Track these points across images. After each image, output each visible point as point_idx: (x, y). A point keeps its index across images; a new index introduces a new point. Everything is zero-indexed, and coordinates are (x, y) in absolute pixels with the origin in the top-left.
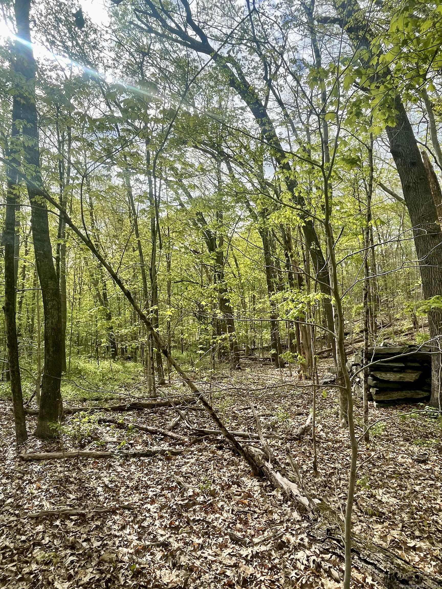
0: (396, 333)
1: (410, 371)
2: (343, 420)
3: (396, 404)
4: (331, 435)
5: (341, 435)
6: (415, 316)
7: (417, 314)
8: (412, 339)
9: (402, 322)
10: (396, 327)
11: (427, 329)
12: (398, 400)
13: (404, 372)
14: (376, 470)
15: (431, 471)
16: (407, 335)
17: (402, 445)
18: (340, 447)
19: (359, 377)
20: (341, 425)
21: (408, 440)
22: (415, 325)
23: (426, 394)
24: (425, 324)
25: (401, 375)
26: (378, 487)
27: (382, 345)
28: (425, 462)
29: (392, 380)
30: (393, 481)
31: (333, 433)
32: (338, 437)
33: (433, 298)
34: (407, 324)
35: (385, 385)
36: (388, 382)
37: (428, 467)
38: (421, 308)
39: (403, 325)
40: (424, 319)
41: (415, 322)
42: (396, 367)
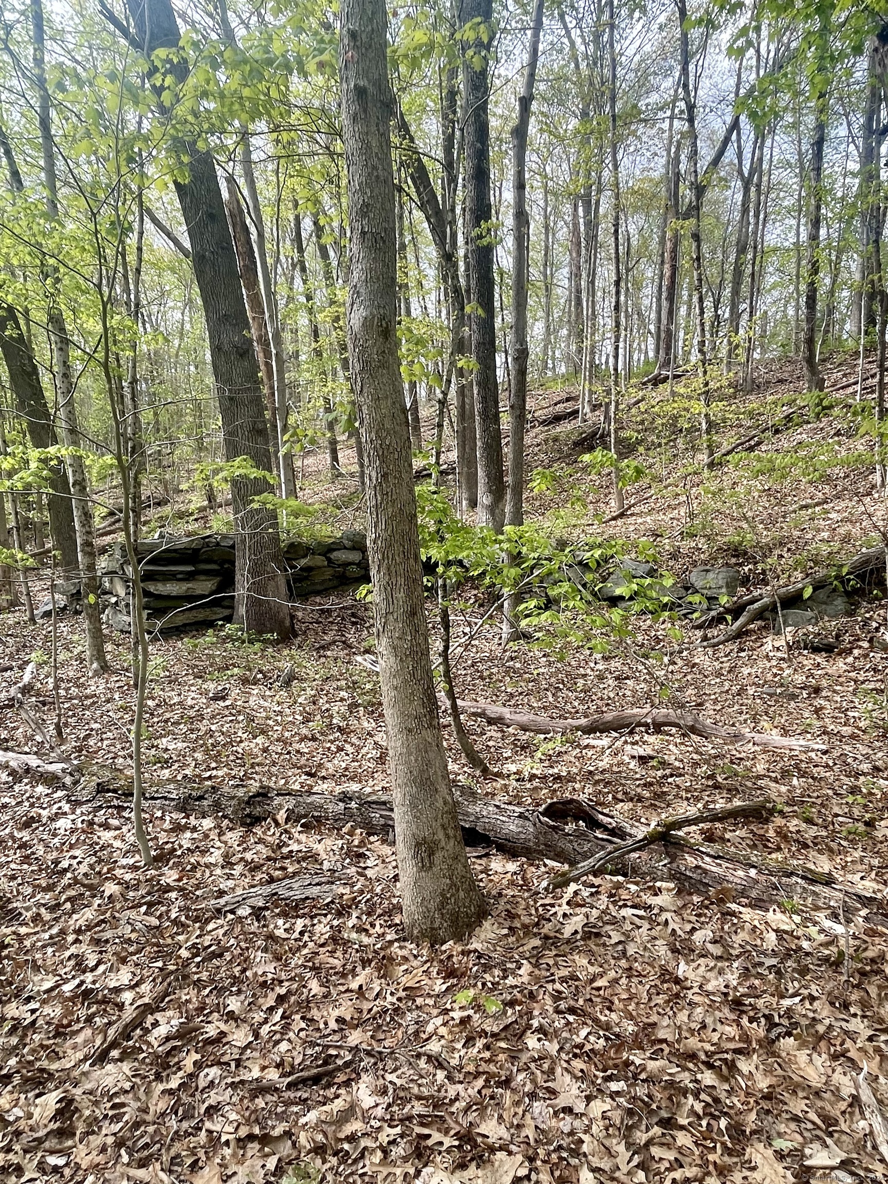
0: (181, 515)
1: (203, 578)
2: (95, 665)
3: (182, 632)
4: (74, 691)
5: (93, 688)
6: (210, 485)
7: (215, 484)
8: (206, 528)
9: (188, 496)
10: (176, 507)
11: (230, 509)
12: (185, 625)
13: (194, 579)
14: (156, 720)
15: (233, 706)
16: (196, 520)
17: (192, 685)
18: (94, 703)
19: (117, 596)
20: (90, 674)
21: (201, 677)
22: (210, 501)
23: (227, 612)
24: (227, 500)
25: (190, 585)
26: (161, 736)
27: (156, 536)
28: (223, 698)
29: (174, 594)
30: (182, 726)
31: (78, 687)
32: (88, 691)
33: (238, 459)
34: (197, 501)
35: (162, 604)
36: (168, 597)
37: (228, 703)
38: (220, 476)
39: (190, 501)
40: (224, 492)
41: (211, 497)
42: (181, 572)
